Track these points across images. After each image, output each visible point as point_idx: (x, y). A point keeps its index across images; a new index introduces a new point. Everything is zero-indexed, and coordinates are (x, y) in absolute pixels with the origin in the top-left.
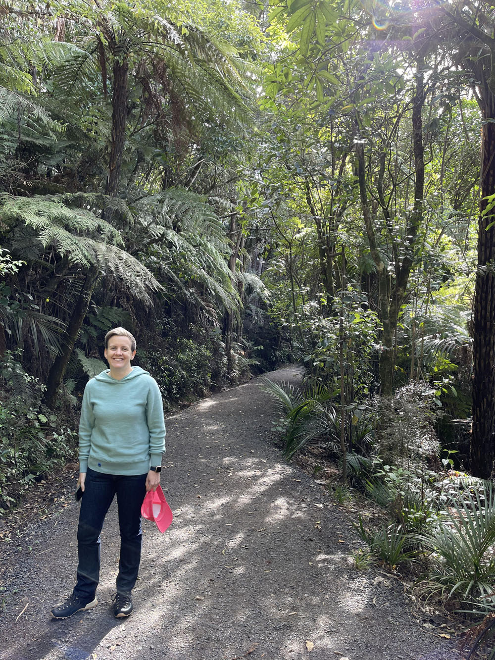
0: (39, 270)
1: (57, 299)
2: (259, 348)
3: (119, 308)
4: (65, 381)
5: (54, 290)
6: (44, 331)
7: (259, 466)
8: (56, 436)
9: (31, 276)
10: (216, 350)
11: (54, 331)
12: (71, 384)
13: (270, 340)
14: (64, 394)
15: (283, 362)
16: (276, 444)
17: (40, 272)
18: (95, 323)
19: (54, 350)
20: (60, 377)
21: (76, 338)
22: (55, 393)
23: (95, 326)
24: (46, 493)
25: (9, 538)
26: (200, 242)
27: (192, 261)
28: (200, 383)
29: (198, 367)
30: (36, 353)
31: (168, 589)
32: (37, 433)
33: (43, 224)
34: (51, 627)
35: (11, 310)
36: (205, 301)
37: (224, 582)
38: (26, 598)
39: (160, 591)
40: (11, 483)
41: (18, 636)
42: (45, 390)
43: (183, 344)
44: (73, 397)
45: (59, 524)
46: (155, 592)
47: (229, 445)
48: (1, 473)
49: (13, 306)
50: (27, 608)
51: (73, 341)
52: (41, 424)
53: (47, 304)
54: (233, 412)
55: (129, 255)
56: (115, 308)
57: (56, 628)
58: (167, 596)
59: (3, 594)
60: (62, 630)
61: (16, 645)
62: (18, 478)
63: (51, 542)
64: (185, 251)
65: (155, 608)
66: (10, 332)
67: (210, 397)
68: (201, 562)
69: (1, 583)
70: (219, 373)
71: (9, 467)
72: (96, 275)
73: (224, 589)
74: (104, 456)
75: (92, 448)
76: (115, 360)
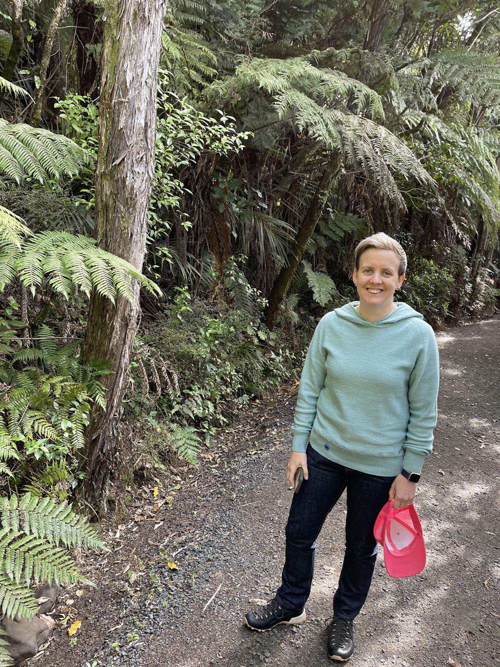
0: (272, 166)
1: (288, 201)
3: (354, 214)
4: (288, 296)
5: (286, 190)
6: (271, 236)
8: (273, 356)
9: (264, 173)
10: (458, 276)
11: (283, 238)
12: (294, 299)
14: (286, 311)
17: (274, 168)
18: (326, 232)
19: (280, 260)
20: (283, 292)
21: (305, 247)
22: (277, 308)
23: (325, 236)
24: (259, 416)
25: (217, 465)
26: (465, 134)
27: (457, 157)
28: (435, 313)
29: (436, 293)
30: (261, 261)
31: (404, 626)
32: (255, 351)
33: (281, 86)
34: (243, 641)
35: (237, 207)
36: (455, 213)
37: (491, 642)
38: (219, 574)
39: (393, 627)
40: (225, 400)
41: (202, 640)
42: (266, 305)
43: (420, 265)
44: (294, 314)
45: (268, 468)
46: (385, 626)
47: (475, 400)
48: (215, 391)
49: (239, 203)
50: (219, 592)
51: (302, 251)
52: (260, 341)
53: (278, 207)
54: (476, 355)
55: (390, 132)
56: (350, 214)
57: (249, 645)
58: (403, 641)
59: (196, 556)
60: (256, 652)
61: (196, 657)
62: (233, 397)
63: (258, 493)
64: (449, 142)
65: (386, 658)
66: (235, 235)
67: (445, 330)
68: (452, 591)
69: (198, 535)
70: (459, 303)
71: (224, 385)
72: (337, 171)
73: (493, 658)
74: (336, 437)
75: (318, 418)
76: (370, 290)
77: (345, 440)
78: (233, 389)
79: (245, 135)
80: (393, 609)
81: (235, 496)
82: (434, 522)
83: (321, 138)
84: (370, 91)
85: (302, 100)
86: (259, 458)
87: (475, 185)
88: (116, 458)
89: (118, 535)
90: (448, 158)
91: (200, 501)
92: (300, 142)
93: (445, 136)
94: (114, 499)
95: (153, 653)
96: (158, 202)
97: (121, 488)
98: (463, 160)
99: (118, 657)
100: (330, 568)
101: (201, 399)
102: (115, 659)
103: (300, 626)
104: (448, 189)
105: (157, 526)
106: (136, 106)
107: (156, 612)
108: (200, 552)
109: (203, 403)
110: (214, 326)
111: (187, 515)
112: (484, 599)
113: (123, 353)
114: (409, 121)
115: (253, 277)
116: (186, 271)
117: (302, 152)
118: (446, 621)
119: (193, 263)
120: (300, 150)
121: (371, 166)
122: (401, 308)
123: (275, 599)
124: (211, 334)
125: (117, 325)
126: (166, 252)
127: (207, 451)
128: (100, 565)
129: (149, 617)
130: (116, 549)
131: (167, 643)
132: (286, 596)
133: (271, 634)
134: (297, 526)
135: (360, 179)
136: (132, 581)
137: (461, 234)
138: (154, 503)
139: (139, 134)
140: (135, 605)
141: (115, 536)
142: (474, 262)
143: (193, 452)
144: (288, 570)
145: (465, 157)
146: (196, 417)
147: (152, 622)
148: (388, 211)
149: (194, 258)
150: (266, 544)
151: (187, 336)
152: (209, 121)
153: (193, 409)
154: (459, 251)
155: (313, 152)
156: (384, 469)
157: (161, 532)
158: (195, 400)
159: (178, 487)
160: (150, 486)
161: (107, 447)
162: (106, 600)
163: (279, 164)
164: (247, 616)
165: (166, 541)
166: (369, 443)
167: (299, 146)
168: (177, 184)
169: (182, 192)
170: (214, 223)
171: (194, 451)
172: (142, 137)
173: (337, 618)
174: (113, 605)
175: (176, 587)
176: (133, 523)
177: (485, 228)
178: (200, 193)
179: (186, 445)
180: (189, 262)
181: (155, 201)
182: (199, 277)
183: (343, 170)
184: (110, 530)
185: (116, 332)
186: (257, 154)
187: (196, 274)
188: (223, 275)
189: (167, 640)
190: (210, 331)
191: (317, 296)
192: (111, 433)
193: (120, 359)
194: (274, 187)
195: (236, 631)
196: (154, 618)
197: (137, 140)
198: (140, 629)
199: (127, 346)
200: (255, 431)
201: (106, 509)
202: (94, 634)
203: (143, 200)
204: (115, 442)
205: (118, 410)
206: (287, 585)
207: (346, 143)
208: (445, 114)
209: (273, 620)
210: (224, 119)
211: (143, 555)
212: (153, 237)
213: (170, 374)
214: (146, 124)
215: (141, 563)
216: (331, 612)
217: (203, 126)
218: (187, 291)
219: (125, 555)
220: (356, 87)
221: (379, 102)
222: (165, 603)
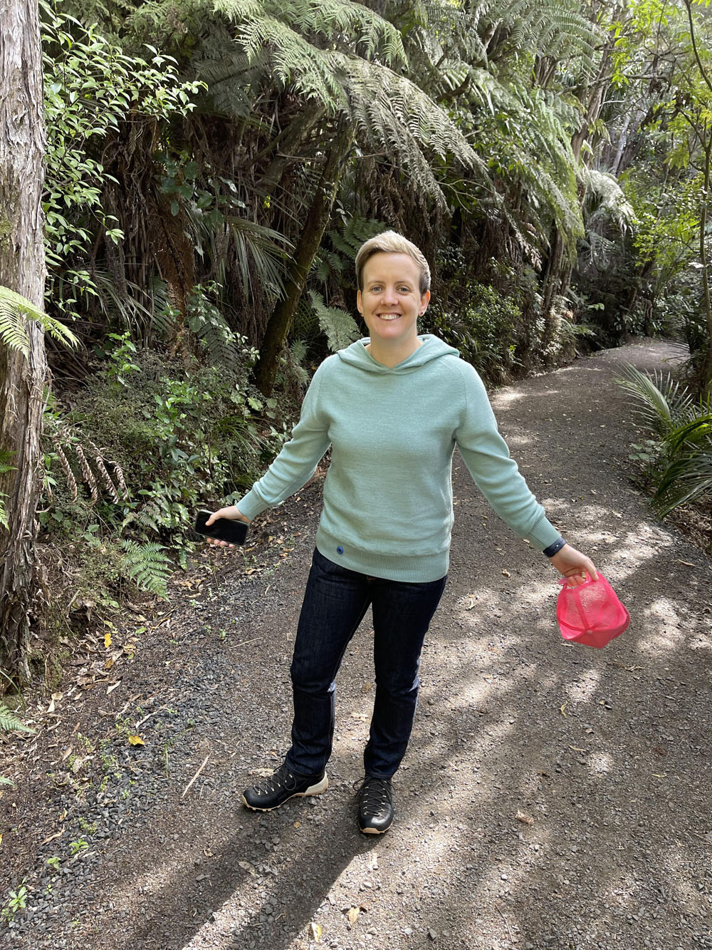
0: (253, 145)
1: (281, 200)
2: (597, 307)
3: (379, 221)
4: (290, 344)
5: (276, 184)
6: (258, 254)
7: (610, 524)
8: (274, 433)
9: (241, 155)
10: (526, 308)
11: (275, 256)
12: (300, 349)
13: (618, 294)
14: (289, 366)
15: (634, 334)
16: (633, 482)
17: (256, 148)
18: (341, 248)
19: (274, 289)
20: (283, 336)
21: (309, 270)
22: (274, 363)
23: (341, 254)
24: (259, 520)
25: (199, 594)
26: (528, 101)
27: (517, 133)
28: (497, 361)
29: (497, 333)
30: (246, 292)
31: (459, 777)
32: (246, 427)
33: (248, 11)
34: (241, 827)
35: (198, 207)
36: (521, 217)
37: (571, 785)
38: (205, 743)
39: (445, 780)
40: (206, 502)
41: (182, 836)
42: (256, 358)
43: (476, 293)
44: (302, 370)
45: (272, 590)
46: (434, 780)
47: (549, 475)
48: (188, 488)
49: (201, 200)
50: (205, 767)
51: (304, 275)
52: (253, 411)
53: (267, 209)
54: (552, 415)
55: (417, 87)
56: (374, 221)
57: (251, 831)
58: (458, 796)
59: (170, 723)
60: (260, 839)
61: (175, 860)
62: (217, 496)
63: (257, 626)
64: (506, 111)
65: (436, 821)
66: (201, 252)
67: (511, 385)
68: (520, 724)
69: (172, 694)
70: (529, 346)
71: (202, 479)
72: (347, 151)
73: (573, 804)
74: (350, 534)
75: (326, 511)
76: (382, 317)
77: (364, 538)
78: (216, 484)
79: (194, 87)
80: (445, 757)
81: (224, 634)
82: (496, 638)
83: (315, 94)
84: (384, 24)
85: (281, 32)
86: (259, 578)
87: (543, 175)
88: (38, 598)
89: (52, 708)
90: (505, 134)
91: (174, 646)
92: (292, 107)
93: (501, 103)
94: (41, 657)
95: (110, 864)
96: (65, 197)
97: (50, 641)
98: (525, 139)
99: (58, 877)
100: (360, 715)
101: (166, 502)
102: (54, 880)
103: (321, 797)
104: (509, 182)
105: (110, 689)
106: (5, 33)
107: (113, 808)
108: (176, 717)
109: (171, 507)
110: (178, 392)
111: (155, 667)
112: (560, 730)
113: (27, 438)
114: (450, 79)
115: (237, 318)
116: (127, 309)
117: (295, 122)
118: (513, 764)
119: (138, 296)
120: (293, 119)
121: (394, 142)
122: (428, 343)
123: (284, 766)
124: (172, 404)
125: (11, 395)
126: (87, 279)
127: (183, 575)
128: (27, 753)
129: (103, 815)
130: (49, 729)
131: (130, 847)
132: (298, 760)
133: (281, 812)
134: (306, 663)
135: (384, 167)
136: (76, 769)
137: (528, 248)
138: (105, 657)
139: (14, 80)
140: (81, 801)
141: (47, 709)
142: (547, 287)
143: (162, 579)
144: (299, 725)
145: (529, 134)
146: (162, 528)
147: (108, 822)
148: (426, 215)
149: (139, 288)
150: (271, 695)
151: (135, 409)
152: (134, 62)
153: (158, 517)
154: (527, 273)
155: (312, 123)
156: (419, 573)
157: (117, 697)
158: (156, 503)
159: (142, 630)
160: (97, 633)
161: (18, 582)
162: (38, 800)
163: (262, 142)
164: (246, 794)
165: (126, 707)
166: (397, 539)
167: (292, 114)
168: (92, 166)
169: (102, 180)
170: (166, 234)
171: (164, 577)
172: (19, 84)
173: (370, 778)
174: (48, 806)
175: (142, 768)
176: (74, 689)
177: (559, 239)
178: (138, 185)
179: (148, 570)
180: (131, 295)
181: (60, 196)
182: (150, 318)
183: (358, 152)
184: (39, 703)
185: (11, 405)
186: (228, 125)
187: (144, 314)
188: (186, 315)
189: (131, 842)
190: (171, 400)
191: (333, 343)
192: (23, 561)
193: (23, 448)
194: (257, 178)
195: (232, 816)
196: (110, 816)
197: (11, 90)
198: (90, 833)
199: (32, 427)
200: (253, 541)
201: (29, 673)
202: (22, 849)
203: (31, 190)
204: (30, 575)
205: (31, 525)
206: (298, 745)
207: (356, 105)
208: (501, 70)
209: (282, 793)
210: (158, 60)
211: (92, 732)
212: (62, 254)
213: (110, 468)
214: (24, 63)
215: (88, 742)
216: (362, 772)
217: (124, 71)
218: (129, 339)
219: (63, 734)
220: (363, 17)
221: (398, 40)
222: (126, 793)
